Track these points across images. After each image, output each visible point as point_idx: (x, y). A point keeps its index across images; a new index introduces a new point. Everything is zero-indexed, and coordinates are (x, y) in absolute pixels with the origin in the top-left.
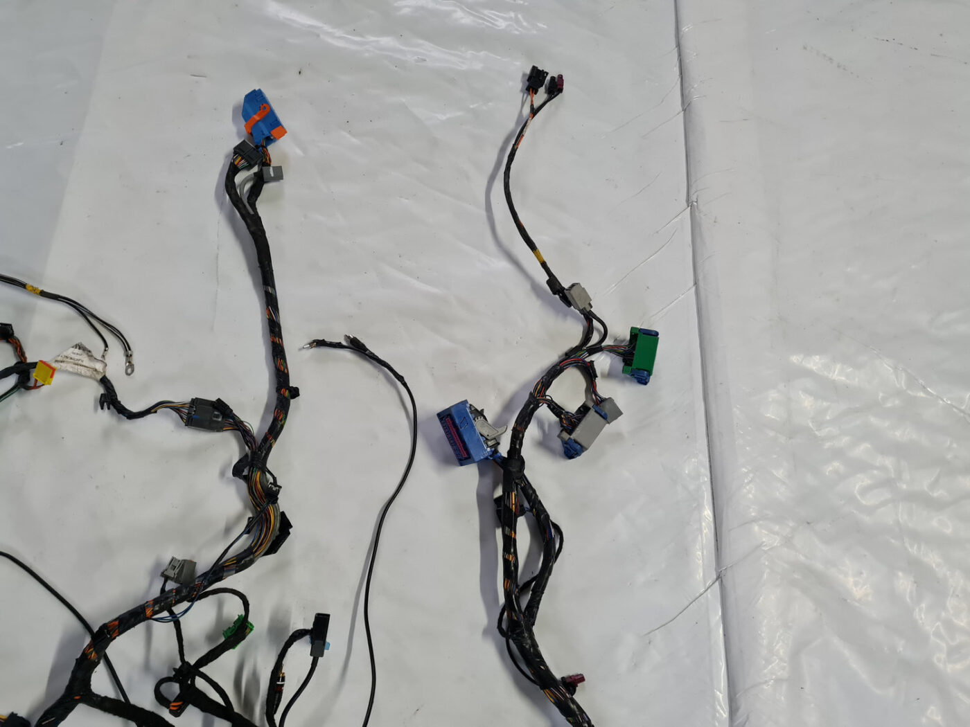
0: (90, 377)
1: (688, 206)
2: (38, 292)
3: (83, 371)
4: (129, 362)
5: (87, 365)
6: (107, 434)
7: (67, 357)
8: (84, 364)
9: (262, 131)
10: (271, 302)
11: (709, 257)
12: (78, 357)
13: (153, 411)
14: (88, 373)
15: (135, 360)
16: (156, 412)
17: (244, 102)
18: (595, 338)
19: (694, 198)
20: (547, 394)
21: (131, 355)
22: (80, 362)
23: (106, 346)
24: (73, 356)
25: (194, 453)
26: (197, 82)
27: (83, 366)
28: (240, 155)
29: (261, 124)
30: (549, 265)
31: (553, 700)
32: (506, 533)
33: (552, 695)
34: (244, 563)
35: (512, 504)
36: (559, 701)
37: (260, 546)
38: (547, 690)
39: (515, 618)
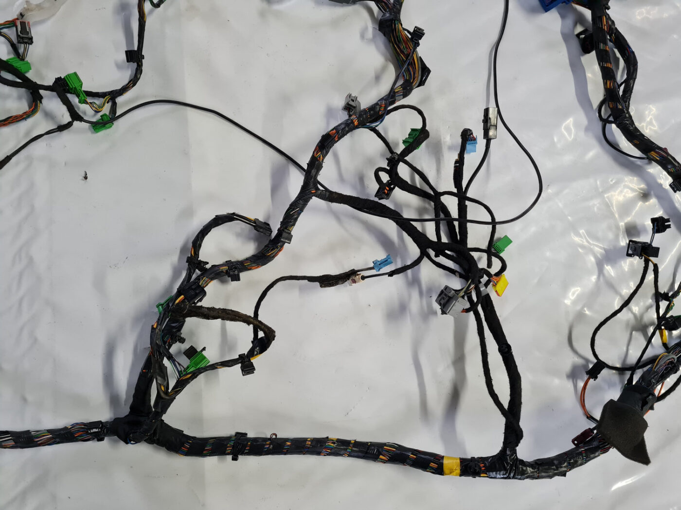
25: (335, 23)
31: (658, 159)
32: (602, 48)
33: (656, 155)
34: (407, 90)
35: (605, 25)
36: (663, 157)
37: (414, 79)
38: (653, 152)
39: (621, 107)
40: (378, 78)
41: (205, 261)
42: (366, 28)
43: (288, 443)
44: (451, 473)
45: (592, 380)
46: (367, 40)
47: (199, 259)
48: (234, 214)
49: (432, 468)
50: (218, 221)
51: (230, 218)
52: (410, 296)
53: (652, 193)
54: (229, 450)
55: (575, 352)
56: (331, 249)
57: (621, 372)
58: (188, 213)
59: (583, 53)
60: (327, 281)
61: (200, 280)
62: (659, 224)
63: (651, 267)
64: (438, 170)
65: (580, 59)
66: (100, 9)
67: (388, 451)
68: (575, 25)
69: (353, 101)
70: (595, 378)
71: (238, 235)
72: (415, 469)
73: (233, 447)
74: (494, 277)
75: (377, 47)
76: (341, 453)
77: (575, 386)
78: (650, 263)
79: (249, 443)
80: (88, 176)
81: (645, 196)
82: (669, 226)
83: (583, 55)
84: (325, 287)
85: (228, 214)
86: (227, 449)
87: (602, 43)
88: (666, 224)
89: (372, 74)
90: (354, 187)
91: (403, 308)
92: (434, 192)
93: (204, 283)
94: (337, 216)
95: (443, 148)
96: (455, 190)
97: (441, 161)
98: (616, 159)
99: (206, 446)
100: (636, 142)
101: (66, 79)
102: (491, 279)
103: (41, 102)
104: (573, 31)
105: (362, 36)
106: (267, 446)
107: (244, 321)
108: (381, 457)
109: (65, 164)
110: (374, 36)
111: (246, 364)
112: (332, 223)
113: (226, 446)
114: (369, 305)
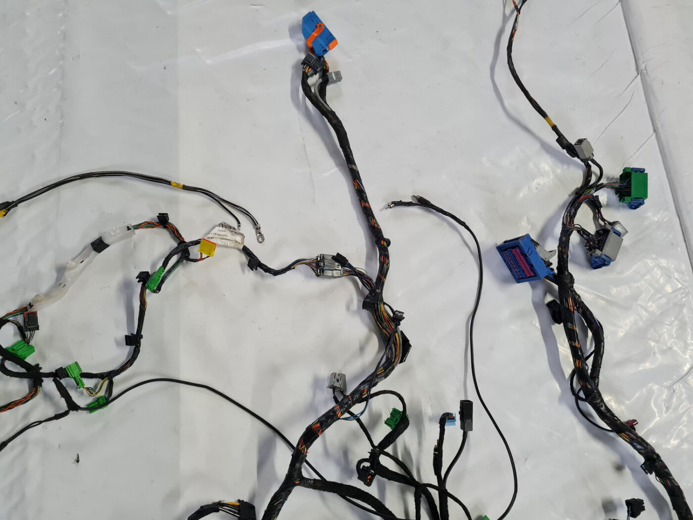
0: (234, 248)
1: (638, 74)
2: (181, 187)
3: (229, 243)
4: (260, 233)
5: (230, 238)
6: (256, 289)
7: (216, 234)
8: (228, 238)
9: (321, 45)
10: (354, 176)
11: (663, 110)
12: (223, 233)
13: (292, 267)
14: (232, 245)
15: (262, 231)
16: (294, 268)
17: (303, 22)
18: (593, 179)
19: (643, 67)
20: (575, 223)
21: (260, 228)
22: (225, 237)
23: (239, 222)
24: (220, 233)
25: (323, 295)
26: (256, 10)
27: (228, 240)
28: (308, 65)
29: (319, 39)
30: (559, 127)
31: (628, 440)
32: (569, 327)
33: (627, 436)
35: (571, 306)
36: (632, 438)
37: (395, 357)
38: (623, 434)
39: (589, 387)
40: (362, 349)
42: (351, 301)
48: (219, 503)
50: (203, 513)
51: (215, 509)
53: (626, 466)
59: (554, 322)
62: (633, 508)
64: (420, 444)
65: (551, 326)
66: (104, 288)
68: (545, 294)
69: (338, 380)
80: (80, 459)
81: (619, 468)
87: (570, 322)
88: (640, 506)
89: (357, 346)
95: (424, 419)
97: (423, 434)
100: (607, 421)
101: (67, 370)
103: (41, 386)
104: (544, 301)
105: (348, 308)
109: (59, 446)
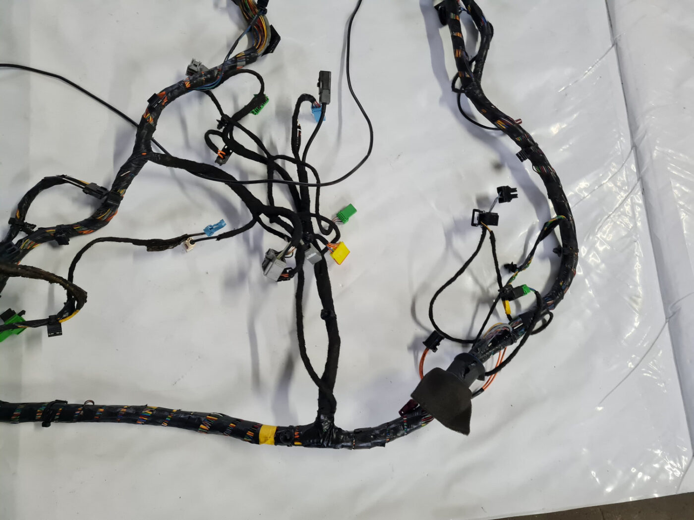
31: (504, 127)
32: (452, 17)
33: (503, 123)
34: (251, 56)
36: (508, 126)
37: (260, 46)
38: (499, 121)
39: (468, 76)
41: (31, 223)
43: (102, 410)
44: (265, 441)
45: (430, 351)
46: (221, 8)
47: (25, 221)
48: (63, 176)
49: (249, 437)
50: (48, 183)
51: (59, 180)
52: (250, 265)
53: (506, 164)
54: (39, 416)
55: (418, 323)
56: (171, 216)
57: (464, 345)
58: (24, 176)
60: (156, 245)
61: (22, 242)
62: (503, 193)
63: (488, 235)
65: (438, 31)
67: (209, 420)
69: (196, 66)
70: (435, 349)
71: (75, 200)
72: (235, 438)
73: (44, 412)
74: (332, 245)
75: (231, 16)
76: (159, 422)
77: (416, 358)
78: (487, 231)
79: (61, 409)
81: (498, 167)
82: (516, 196)
83: (441, 27)
84: (152, 251)
85: (59, 176)
86: (37, 414)
87: (453, 13)
88: (512, 193)
90: (199, 154)
91: (242, 276)
92: (267, 156)
93: (26, 245)
94: (180, 183)
96: (292, 156)
98: (470, 131)
99: (14, 411)
100: (484, 111)
102: (328, 247)
104: (433, 4)
106: (78, 412)
107: (46, 279)
108: (202, 426)
110: (228, 5)
111: (53, 325)
112: (174, 190)
113: (35, 412)
114: (207, 273)
